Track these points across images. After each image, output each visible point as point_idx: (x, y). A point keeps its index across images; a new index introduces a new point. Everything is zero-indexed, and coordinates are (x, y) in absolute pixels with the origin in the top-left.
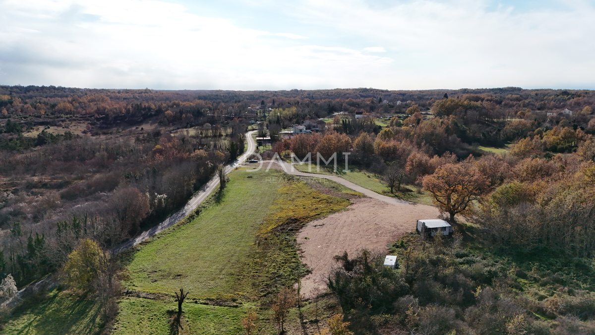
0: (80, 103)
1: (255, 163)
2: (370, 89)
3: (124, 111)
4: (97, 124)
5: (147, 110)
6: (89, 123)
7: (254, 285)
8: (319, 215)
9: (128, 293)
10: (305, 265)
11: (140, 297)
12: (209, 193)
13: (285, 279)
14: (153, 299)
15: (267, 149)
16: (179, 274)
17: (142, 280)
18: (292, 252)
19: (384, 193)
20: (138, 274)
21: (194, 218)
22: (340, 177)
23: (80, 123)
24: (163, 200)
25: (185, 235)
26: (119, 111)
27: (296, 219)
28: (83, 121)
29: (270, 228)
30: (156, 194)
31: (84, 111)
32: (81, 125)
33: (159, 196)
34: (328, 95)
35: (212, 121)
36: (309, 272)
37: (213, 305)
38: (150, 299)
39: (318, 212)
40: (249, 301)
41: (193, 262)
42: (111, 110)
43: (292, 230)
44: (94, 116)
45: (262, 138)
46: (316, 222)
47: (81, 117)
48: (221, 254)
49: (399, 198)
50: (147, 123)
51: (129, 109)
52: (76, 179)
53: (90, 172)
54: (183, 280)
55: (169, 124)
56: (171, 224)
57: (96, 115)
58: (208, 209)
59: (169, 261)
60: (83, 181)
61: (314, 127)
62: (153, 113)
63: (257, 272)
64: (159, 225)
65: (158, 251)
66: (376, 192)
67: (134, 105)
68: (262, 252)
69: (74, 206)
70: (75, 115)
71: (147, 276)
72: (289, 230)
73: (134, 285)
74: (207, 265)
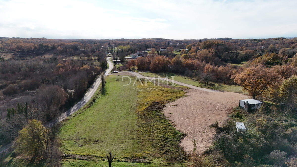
0: (6, 44)
1: (117, 73)
2: (161, 38)
3: (33, 48)
4: (18, 55)
5: (46, 47)
6: (13, 54)
7: (153, 146)
8: (170, 99)
9: (66, 156)
10: (179, 131)
11: (76, 159)
12: (96, 89)
13: (172, 140)
14: (86, 160)
15: (120, 66)
16: (96, 140)
17: (71, 146)
18: (166, 122)
19: (201, 86)
20: (67, 142)
21: (93, 104)
22: (170, 79)
23: (8, 54)
24: (72, 93)
25: (90, 114)
26: (30, 48)
27: (157, 102)
28: (9, 53)
29: (143, 108)
30: (68, 90)
31: (9, 48)
32: (8, 55)
33: (70, 91)
34: (140, 41)
35: (84, 52)
36: (185, 135)
37: (132, 162)
38: (84, 160)
39: (169, 98)
40: (155, 158)
41: (103, 132)
42: (25, 47)
43: (158, 109)
44: (15, 50)
45: (115, 61)
46: (171, 104)
47: (7, 51)
48: (120, 125)
49: (212, 89)
50: (47, 54)
51: (36, 46)
52: (10, 83)
53: (19, 79)
54: (101, 144)
55: (60, 54)
56: (78, 108)
57: (17, 50)
58: (100, 98)
59: (86, 132)
60: (16, 84)
61: (142, 55)
62: (50, 49)
63: (150, 137)
64: (71, 109)
65: (76, 125)
66: (196, 86)
67: (39, 45)
68: (146, 123)
69: (12, 99)
70: (5, 50)
71: (75, 143)
72: (157, 109)
73: (67, 150)
74: (113, 132)
